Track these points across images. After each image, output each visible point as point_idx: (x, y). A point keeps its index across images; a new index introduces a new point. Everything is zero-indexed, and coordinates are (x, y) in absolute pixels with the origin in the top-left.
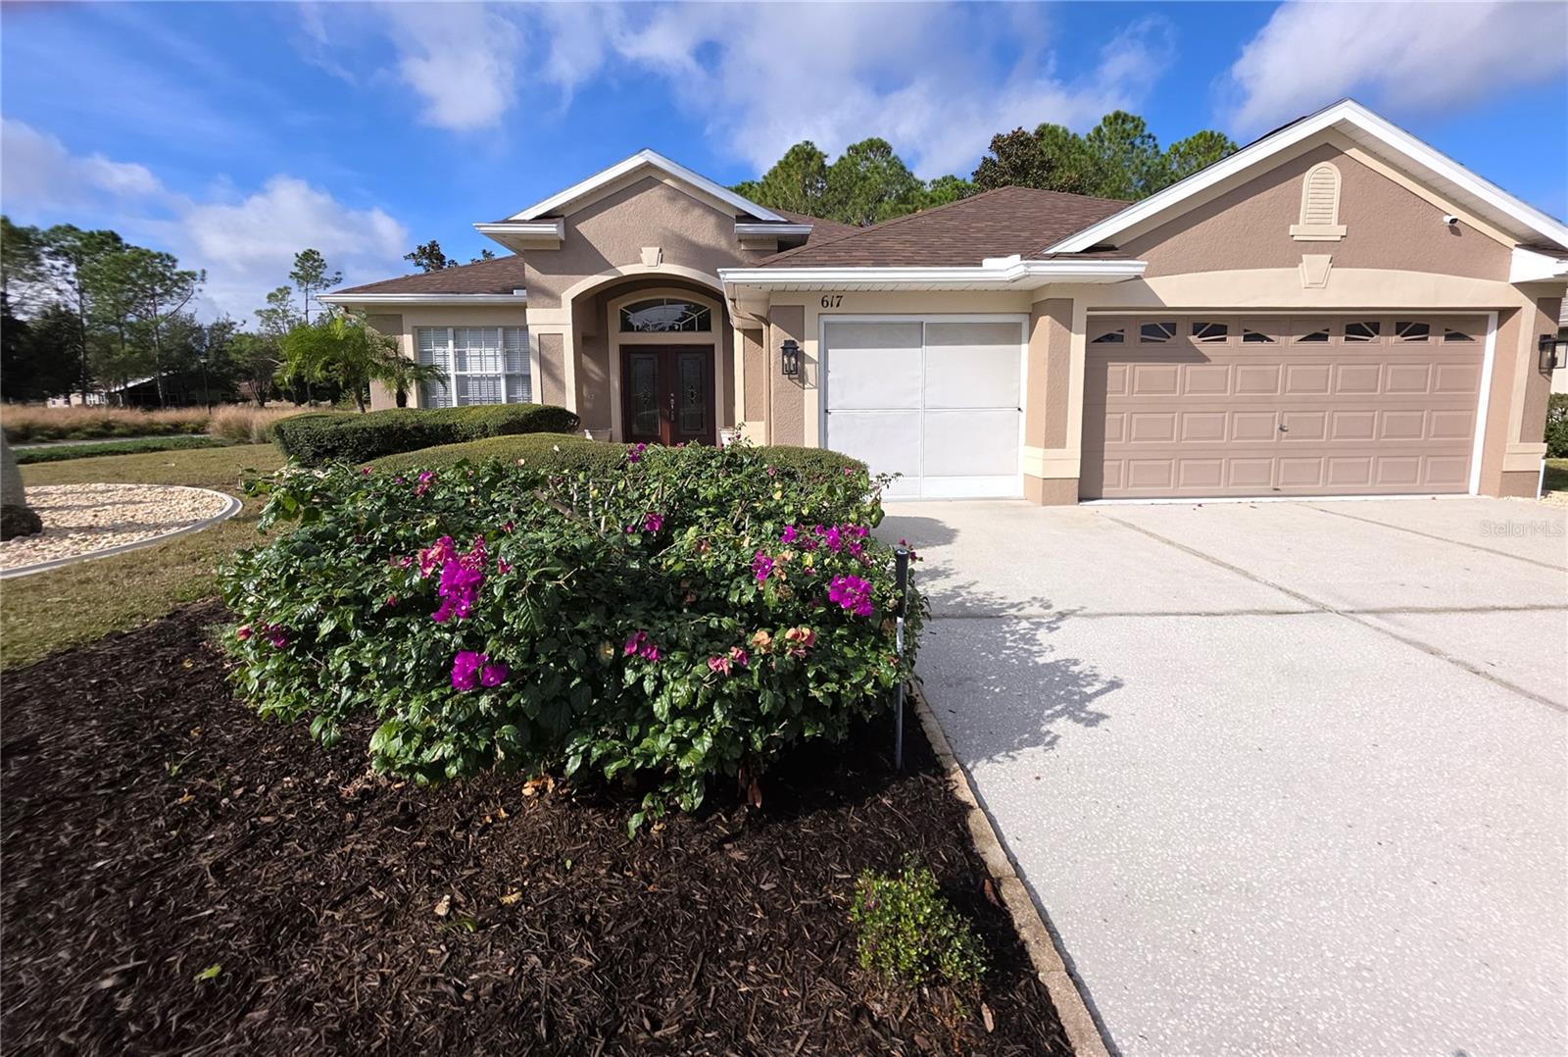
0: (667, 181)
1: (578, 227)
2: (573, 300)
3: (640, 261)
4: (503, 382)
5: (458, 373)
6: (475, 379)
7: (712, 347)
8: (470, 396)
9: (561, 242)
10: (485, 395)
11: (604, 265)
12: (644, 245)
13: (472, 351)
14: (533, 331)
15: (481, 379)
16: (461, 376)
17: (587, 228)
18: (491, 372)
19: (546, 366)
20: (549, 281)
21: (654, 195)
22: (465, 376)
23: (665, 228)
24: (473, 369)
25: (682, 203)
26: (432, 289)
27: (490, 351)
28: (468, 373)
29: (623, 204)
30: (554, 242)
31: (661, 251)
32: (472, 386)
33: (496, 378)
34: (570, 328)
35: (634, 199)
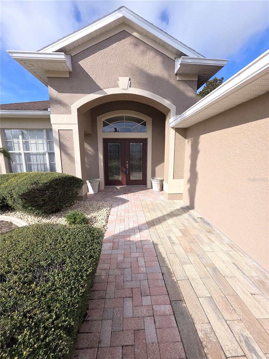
0: (135, 34)
1: (79, 62)
2: (77, 109)
3: (117, 86)
4: (47, 155)
5: (26, 152)
6: (33, 154)
7: (146, 140)
8: (32, 162)
9: (70, 72)
10: (39, 162)
11: (96, 88)
12: (120, 76)
13: (32, 141)
14: (55, 128)
15: (36, 154)
16: (27, 153)
17: (85, 64)
18: (41, 151)
19: (62, 147)
20: (64, 97)
21: (126, 42)
22: (29, 153)
23: (133, 65)
24: (33, 150)
25: (142, 48)
26: (7, 109)
27: (40, 141)
28: (30, 151)
29: (108, 49)
30: (64, 72)
31: (130, 80)
32: (33, 158)
33: (44, 154)
34: (77, 126)
35: (114, 45)
